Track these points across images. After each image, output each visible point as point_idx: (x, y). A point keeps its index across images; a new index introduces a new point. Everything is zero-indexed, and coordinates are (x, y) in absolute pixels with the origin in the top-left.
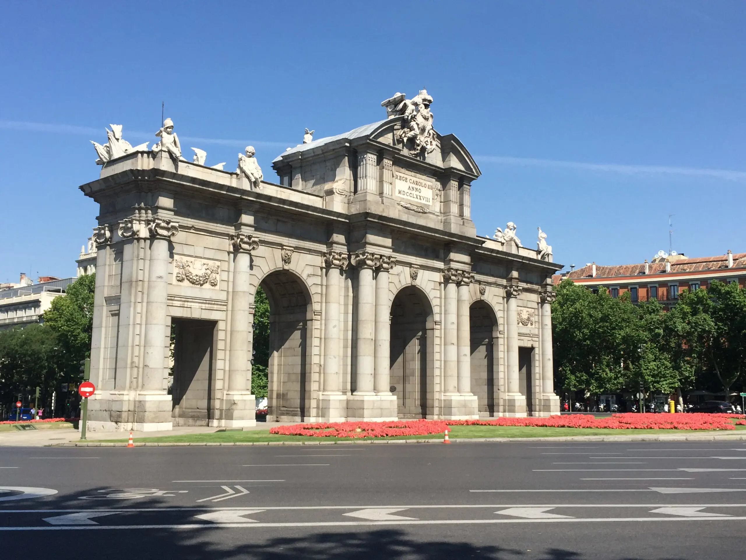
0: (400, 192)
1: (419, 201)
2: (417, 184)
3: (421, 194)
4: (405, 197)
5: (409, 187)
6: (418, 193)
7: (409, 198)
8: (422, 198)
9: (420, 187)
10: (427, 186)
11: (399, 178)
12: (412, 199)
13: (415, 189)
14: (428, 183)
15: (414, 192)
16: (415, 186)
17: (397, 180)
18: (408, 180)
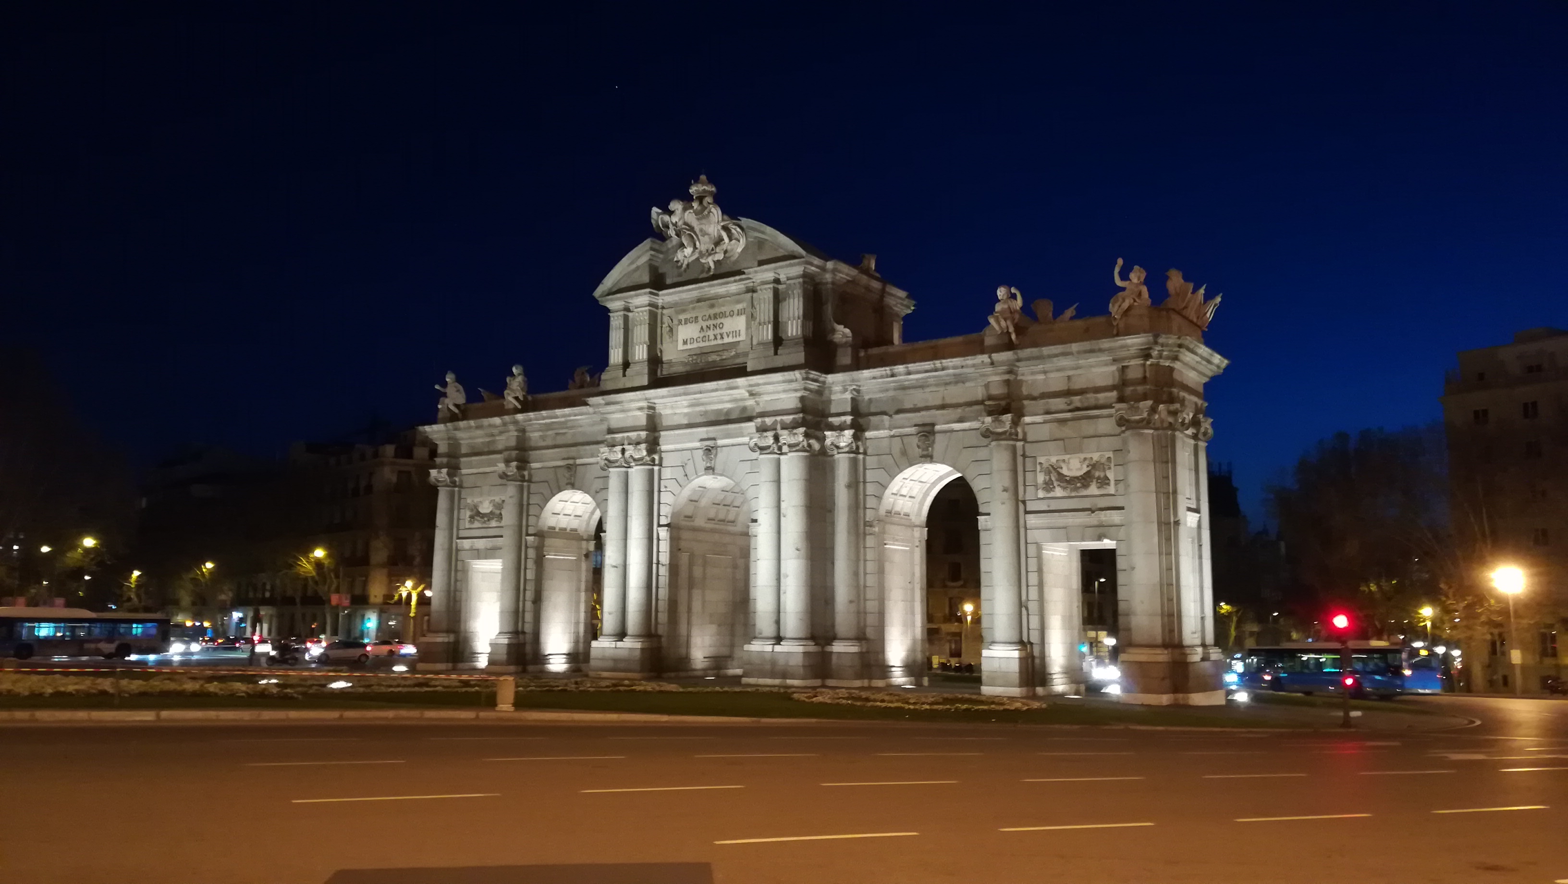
0: (685, 343)
1: (719, 342)
2: (715, 317)
3: (724, 330)
4: (695, 345)
5: (702, 328)
6: (718, 331)
7: (702, 344)
8: (725, 336)
9: (722, 320)
10: (736, 312)
11: (683, 323)
12: (707, 344)
13: (712, 327)
14: (740, 306)
15: (711, 333)
16: (711, 322)
17: (680, 327)
18: (700, 319)
